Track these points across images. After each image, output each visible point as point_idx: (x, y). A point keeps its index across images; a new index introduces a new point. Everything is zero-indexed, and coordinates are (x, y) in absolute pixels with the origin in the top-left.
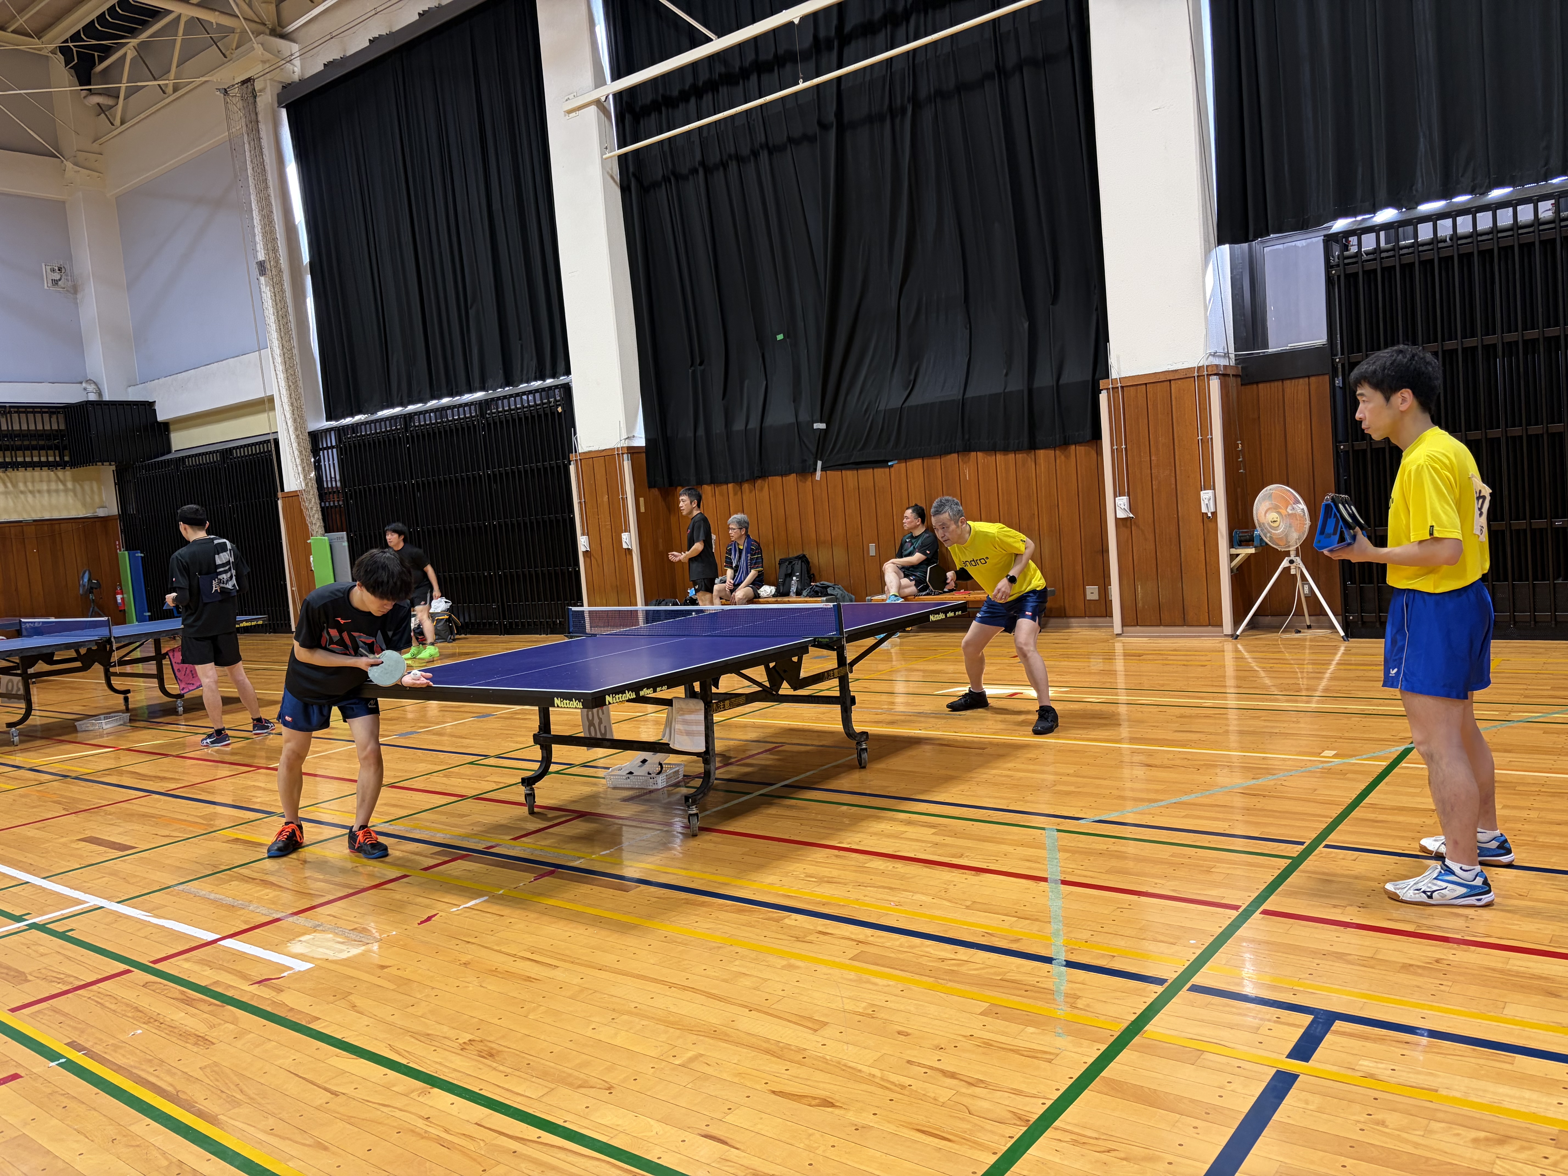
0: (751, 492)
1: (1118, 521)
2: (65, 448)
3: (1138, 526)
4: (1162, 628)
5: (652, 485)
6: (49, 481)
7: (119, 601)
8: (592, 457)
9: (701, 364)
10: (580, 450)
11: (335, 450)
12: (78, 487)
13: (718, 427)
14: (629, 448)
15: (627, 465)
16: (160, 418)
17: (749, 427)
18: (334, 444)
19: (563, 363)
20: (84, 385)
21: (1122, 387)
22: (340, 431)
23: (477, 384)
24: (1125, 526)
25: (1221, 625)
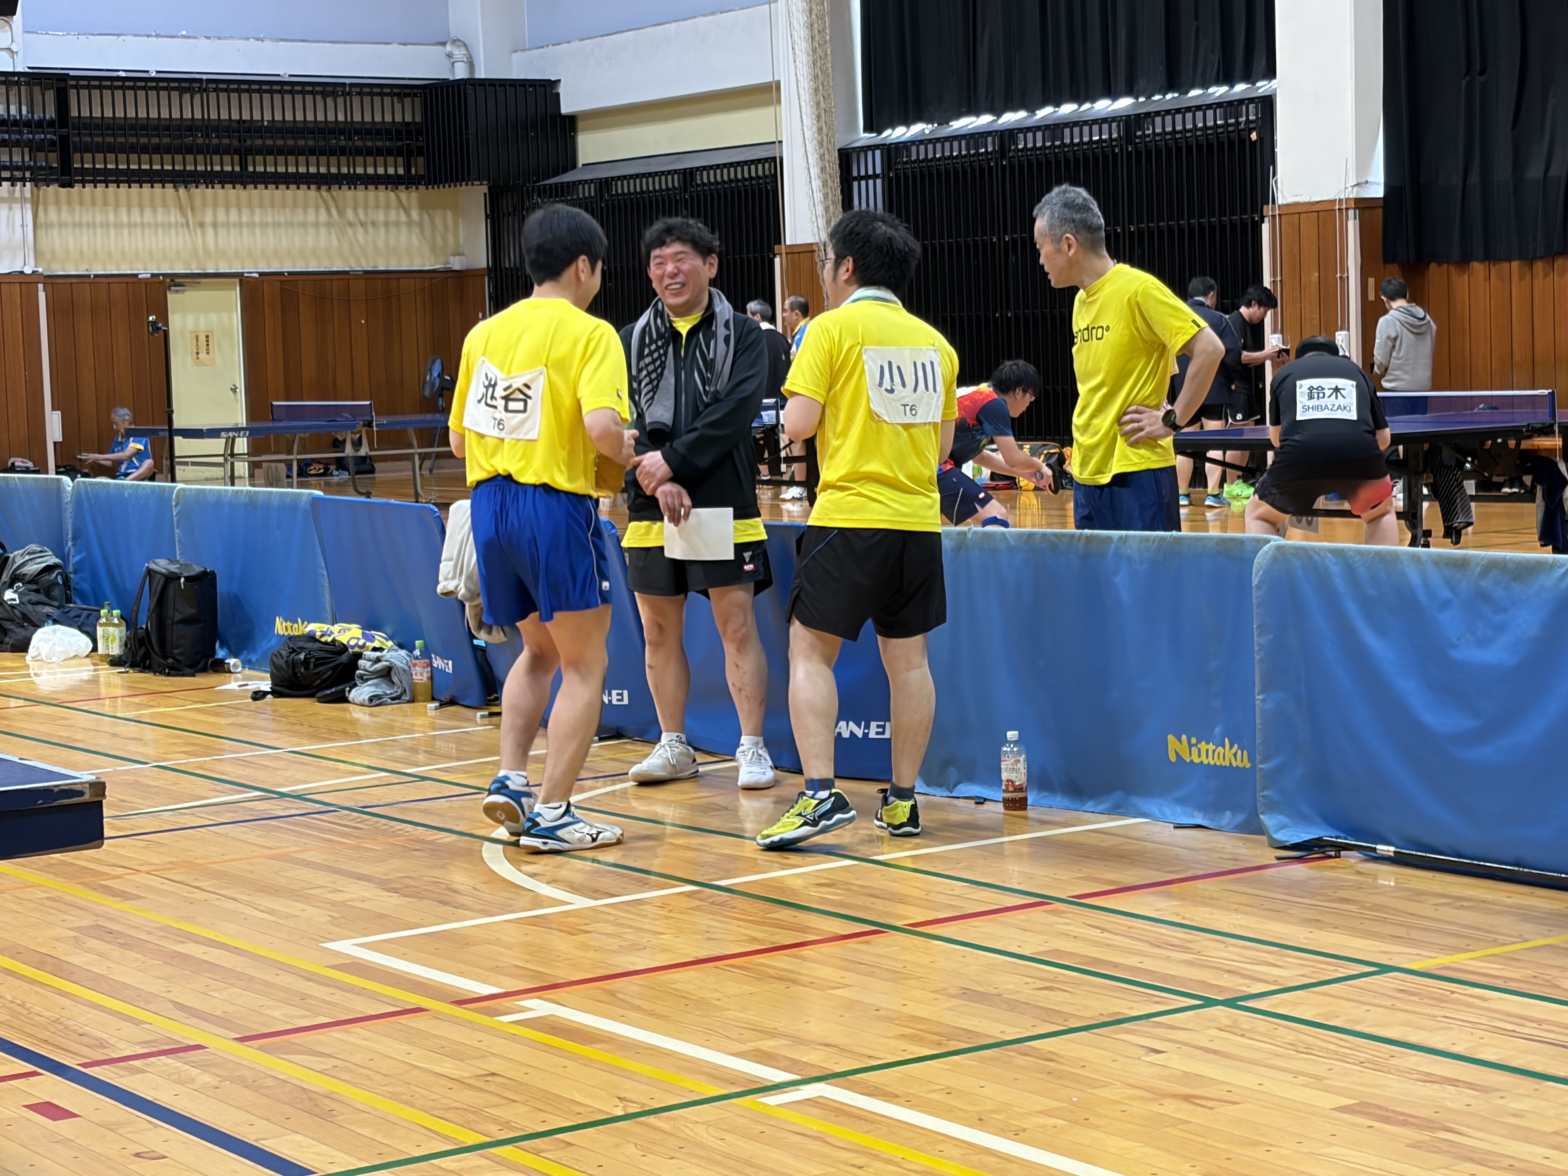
0: (1546, 275)
5: (1389, 257)
6: (388, 207)
8: (1298, 211)
9: (1482, 72)
10: (1280, 201)
11: (879, 182)
12: (426, 217)
13: (1502, 171)
14: (1358, 201)
15: (1352, 227)
16: (565, 108)
17: (1551, 173)
18: (878, 171)
19: (1264, 61)
20: (449, 48)
22: (891, 151)
23: (1121, 86)
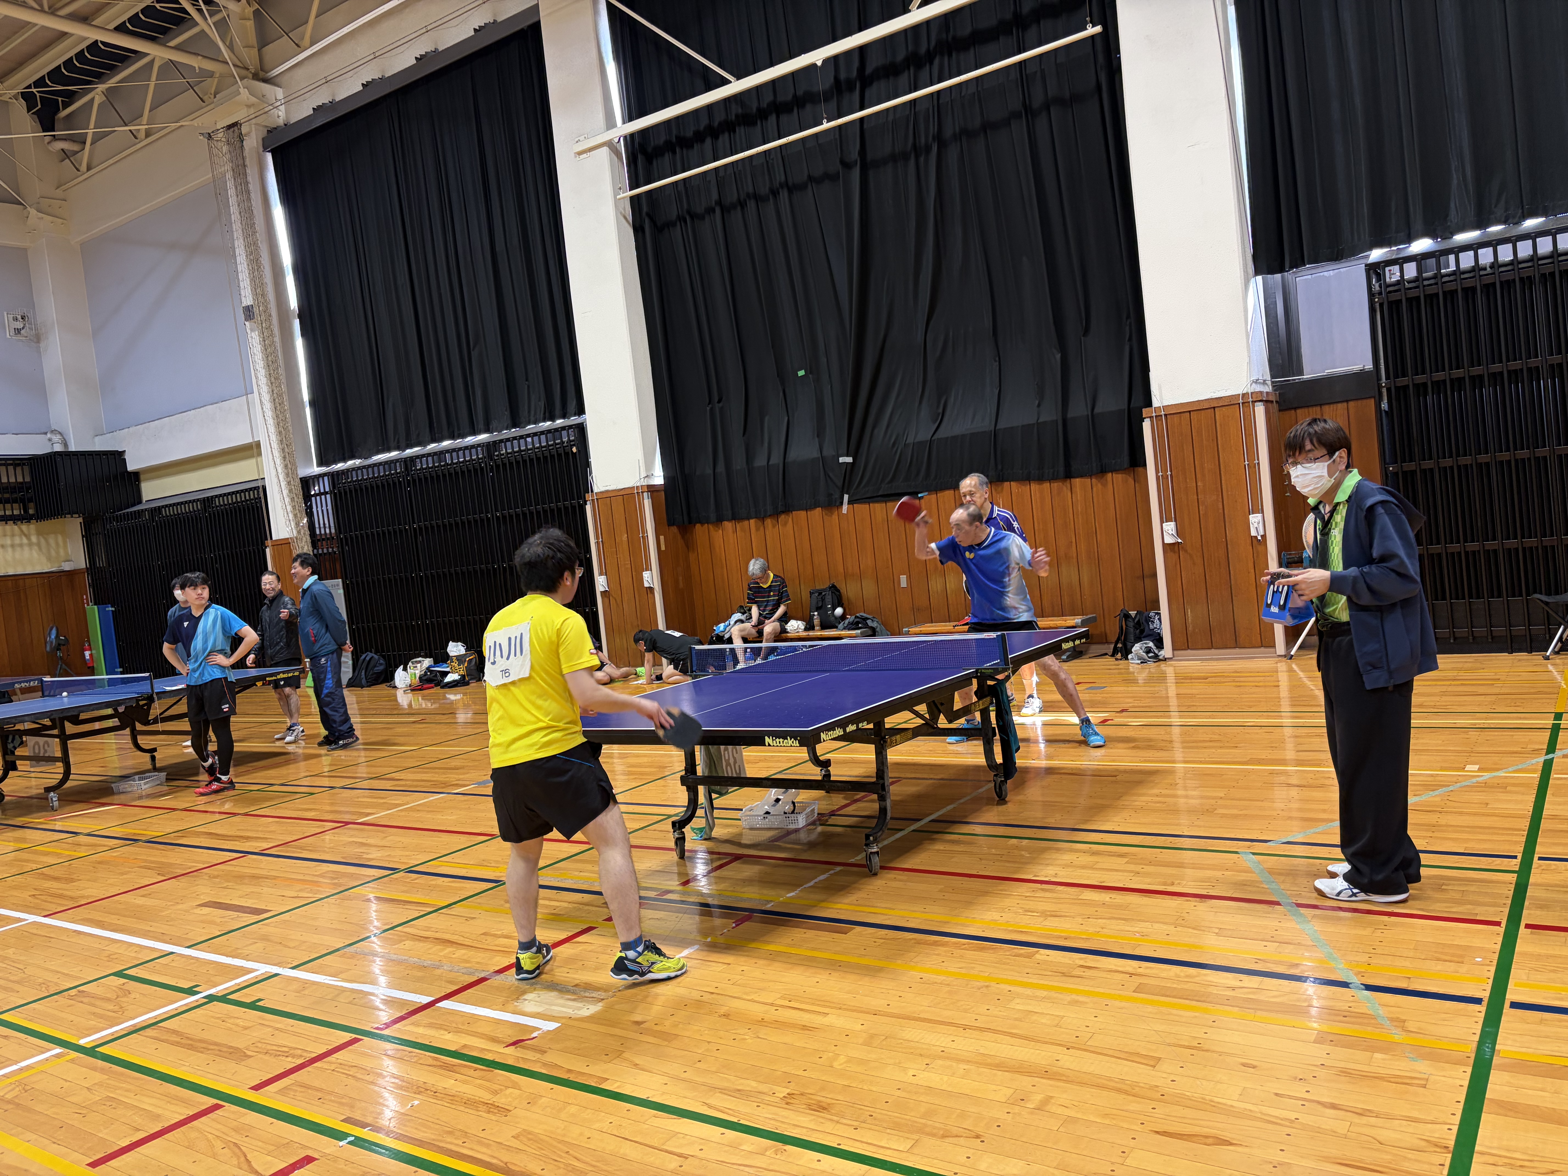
0: (774, 526)
1: (1167, 547)
2: (30, 500)
3: (1186, 551)
4: (1213, 651)
5: (671, 523)
6: (13, 535)
7: (88, 657)
8: (609, 496)
9: (719, 402)
10: (596, 490)
11: (328, 496)
12: (42, 540)
13: (739, 463)
14: (649, 486)
15: (647, 504)
16: (131, 467)
17: (771, 463)
18: (327, 489)
19: (574, 402)
20: (49, 435)
21: (1166, 415)
22: (334, 477)
23: (481, 426)
24: (1173, 551)
25: (1274, 646)
